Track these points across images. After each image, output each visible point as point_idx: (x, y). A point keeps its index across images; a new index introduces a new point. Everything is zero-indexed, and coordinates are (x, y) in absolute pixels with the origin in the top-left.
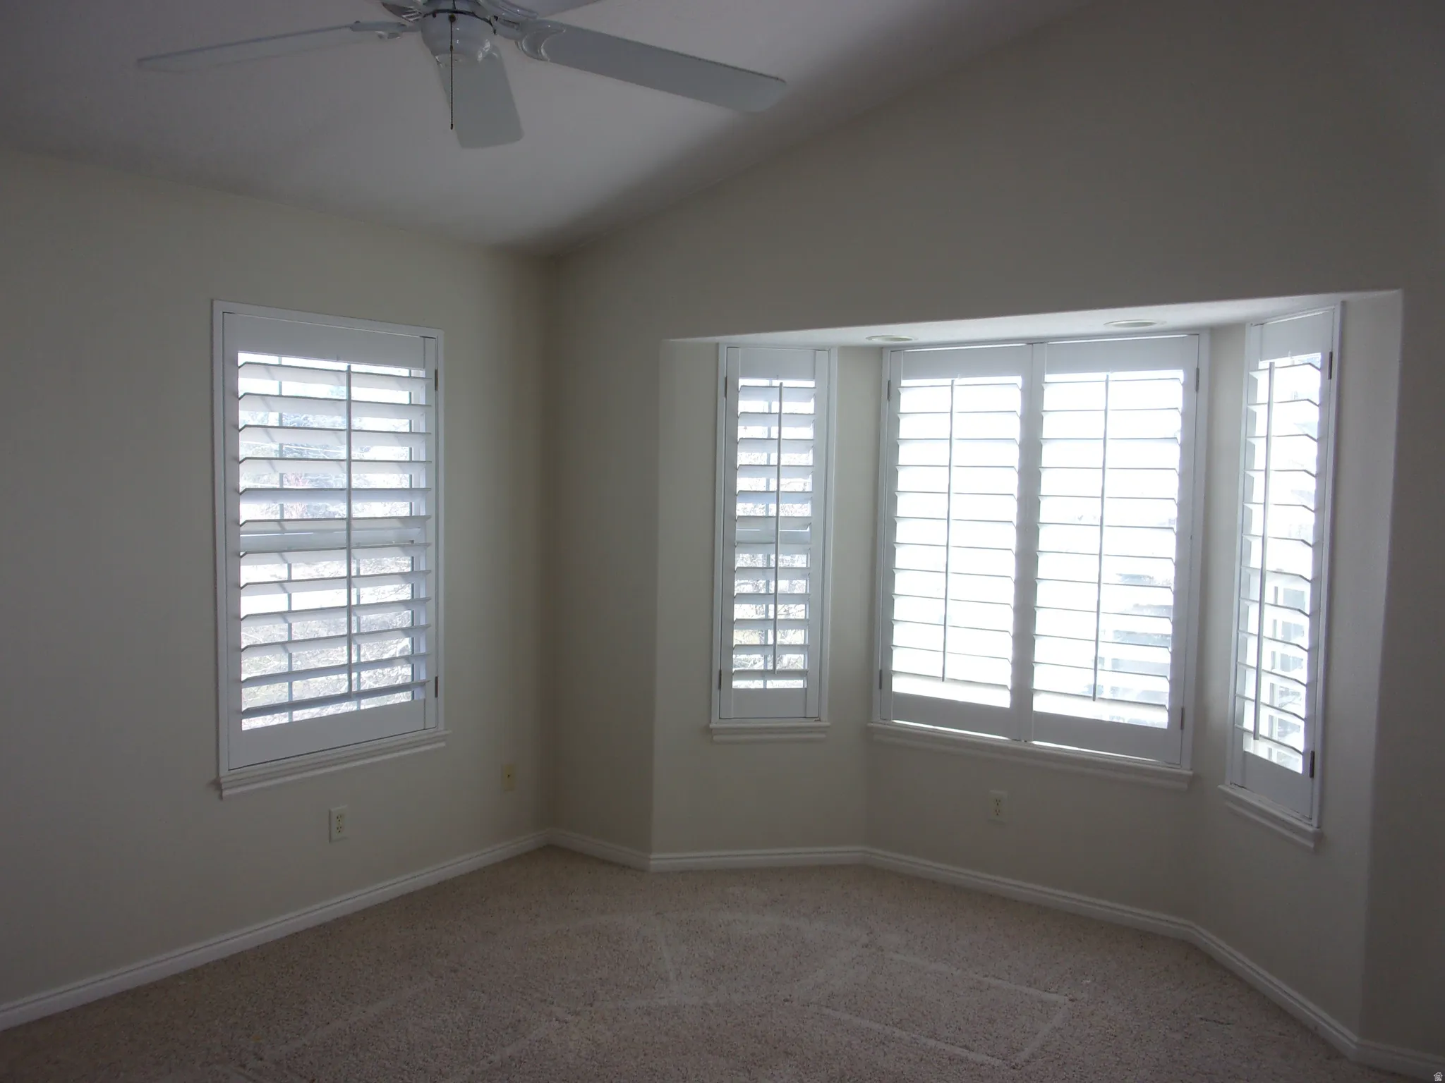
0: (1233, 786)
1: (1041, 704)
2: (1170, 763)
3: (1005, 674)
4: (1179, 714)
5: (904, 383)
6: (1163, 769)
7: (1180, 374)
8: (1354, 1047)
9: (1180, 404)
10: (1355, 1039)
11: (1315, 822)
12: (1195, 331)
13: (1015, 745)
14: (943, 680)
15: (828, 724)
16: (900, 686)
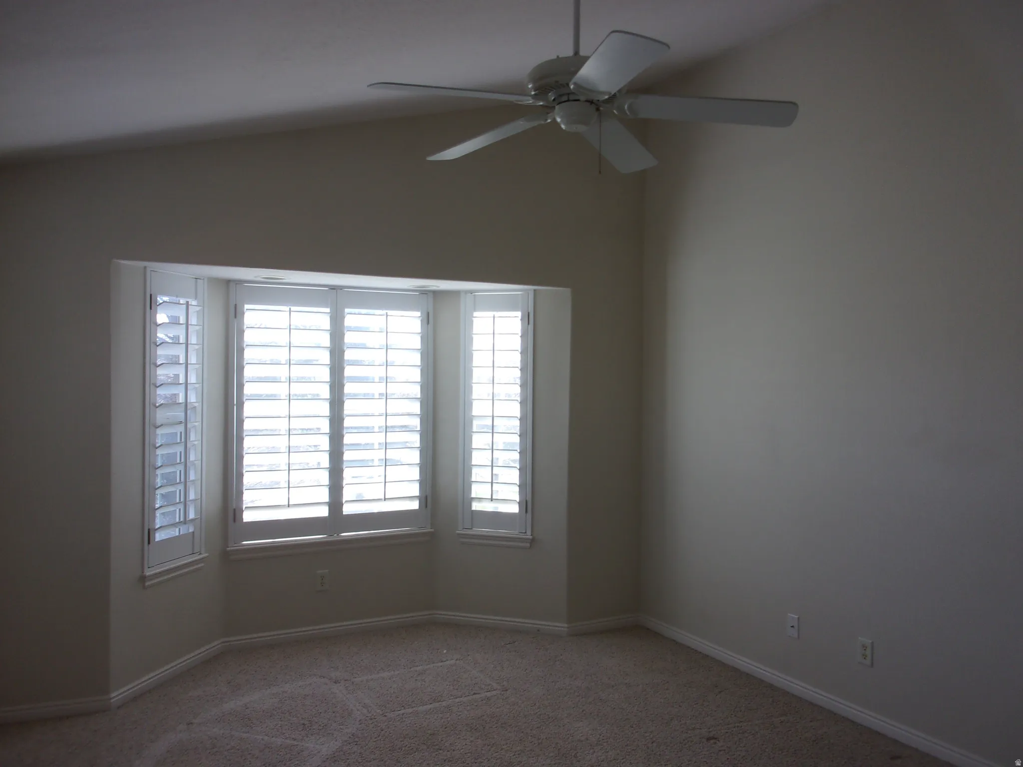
0: (464, 530)
1: (348, 509)
2: (420, 528)
3: (324, 495)
4: (424, 499)
5: (247, 306)
6: (418, 531)
7: (418, 314)
8: (566, 629)
9: (419, 330)
10: (566, 625)
11: (529, 533)
12: (424, 292)
13: (331, 539)
14: (289, 507)
15: (207, 555)
16: (248, 517)
